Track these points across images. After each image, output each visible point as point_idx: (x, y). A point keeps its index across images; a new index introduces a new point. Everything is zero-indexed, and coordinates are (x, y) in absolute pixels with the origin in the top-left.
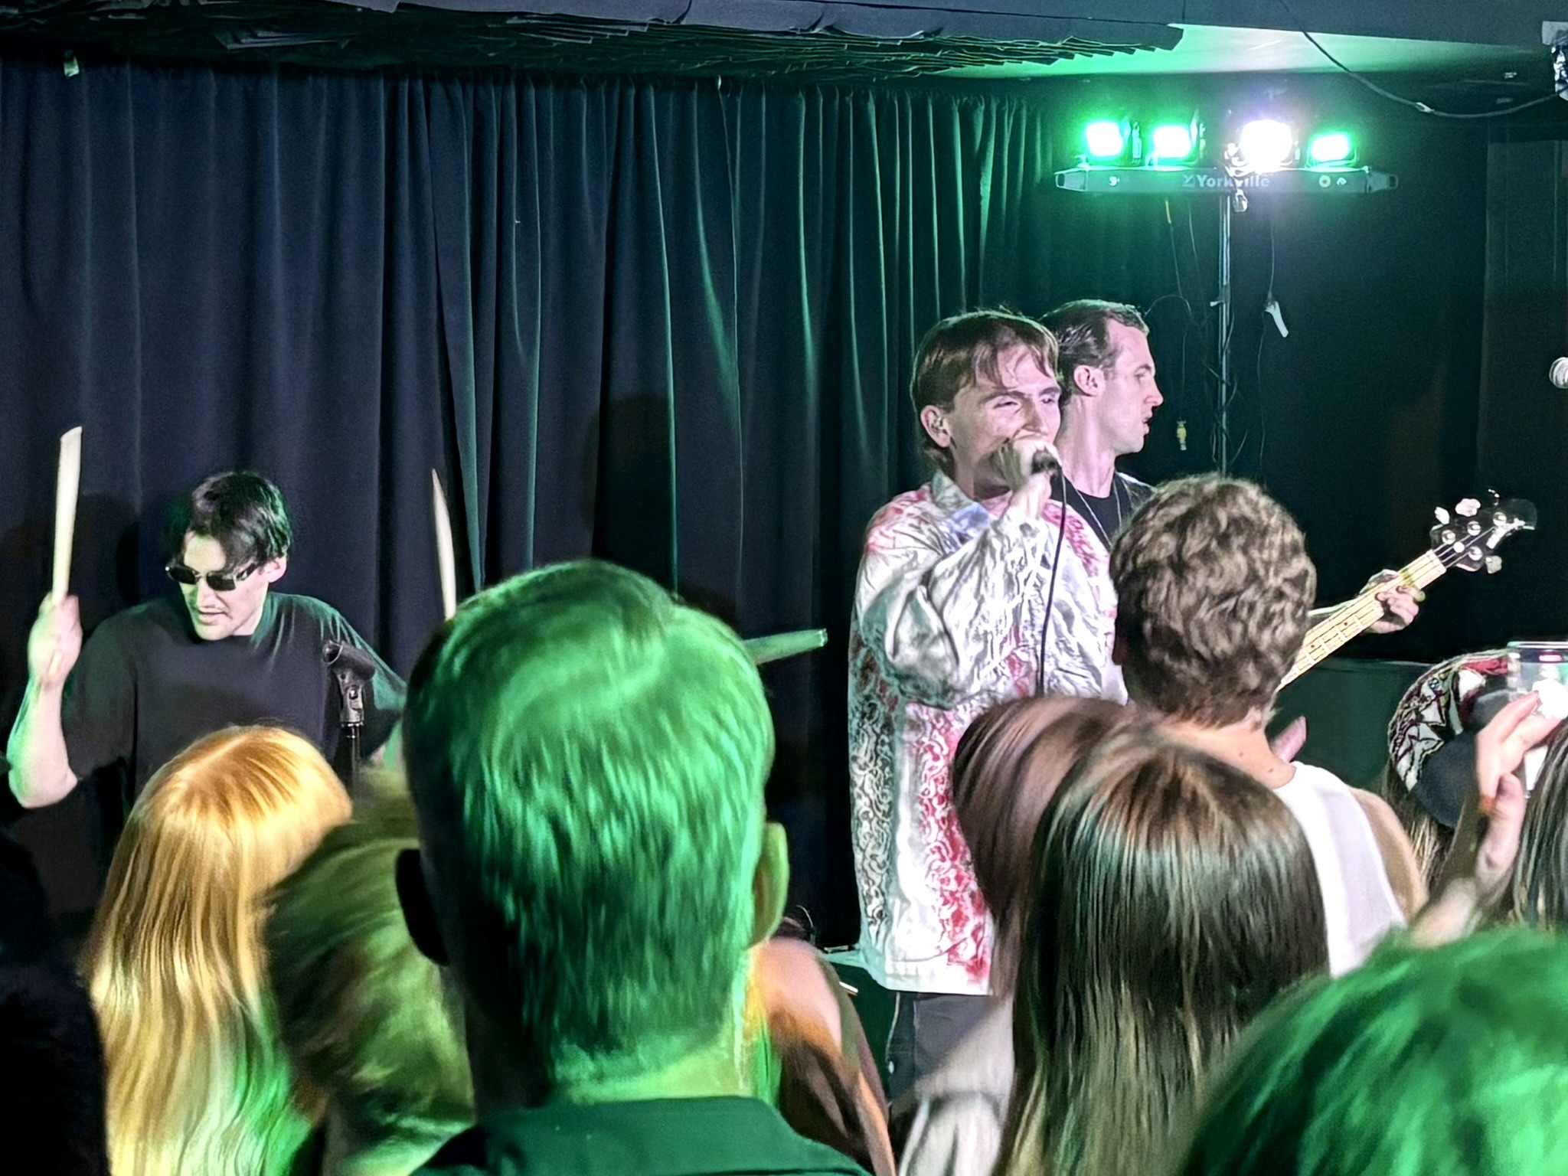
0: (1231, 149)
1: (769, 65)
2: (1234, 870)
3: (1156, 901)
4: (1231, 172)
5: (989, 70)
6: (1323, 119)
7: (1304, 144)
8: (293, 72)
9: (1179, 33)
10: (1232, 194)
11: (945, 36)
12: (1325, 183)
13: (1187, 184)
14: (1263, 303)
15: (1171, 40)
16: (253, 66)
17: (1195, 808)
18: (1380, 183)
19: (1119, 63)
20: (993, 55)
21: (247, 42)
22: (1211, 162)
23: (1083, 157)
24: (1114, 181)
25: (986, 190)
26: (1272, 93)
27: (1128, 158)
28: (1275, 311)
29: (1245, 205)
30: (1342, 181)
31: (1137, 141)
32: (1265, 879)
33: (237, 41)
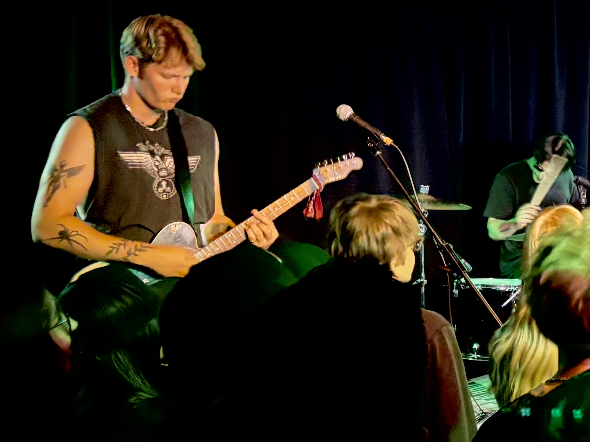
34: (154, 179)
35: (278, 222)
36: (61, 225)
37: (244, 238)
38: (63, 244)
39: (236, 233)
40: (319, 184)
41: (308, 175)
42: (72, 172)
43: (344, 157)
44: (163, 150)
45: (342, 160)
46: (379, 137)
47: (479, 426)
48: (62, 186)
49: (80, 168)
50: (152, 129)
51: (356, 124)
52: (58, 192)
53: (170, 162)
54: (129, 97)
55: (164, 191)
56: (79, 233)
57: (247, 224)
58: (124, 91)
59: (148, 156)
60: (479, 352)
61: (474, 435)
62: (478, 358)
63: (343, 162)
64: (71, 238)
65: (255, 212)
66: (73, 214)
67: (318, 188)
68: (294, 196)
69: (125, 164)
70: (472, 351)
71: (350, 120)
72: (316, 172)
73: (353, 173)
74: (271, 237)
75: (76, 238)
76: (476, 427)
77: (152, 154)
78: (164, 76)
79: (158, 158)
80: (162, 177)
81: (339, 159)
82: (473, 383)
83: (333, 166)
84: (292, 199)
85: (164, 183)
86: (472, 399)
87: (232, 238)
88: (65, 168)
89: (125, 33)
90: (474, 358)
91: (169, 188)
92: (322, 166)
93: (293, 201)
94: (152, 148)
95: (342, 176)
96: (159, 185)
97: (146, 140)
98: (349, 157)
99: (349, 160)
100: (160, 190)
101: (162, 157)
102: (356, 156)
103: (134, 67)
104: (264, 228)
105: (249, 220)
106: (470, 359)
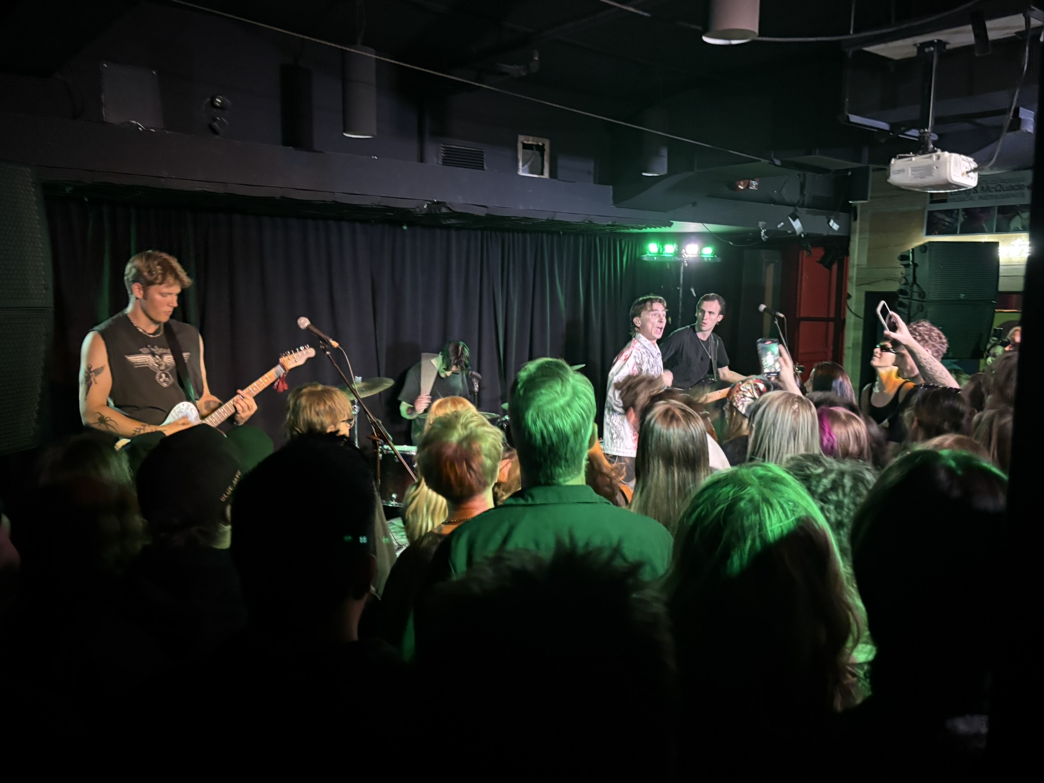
0: (684, 251)
1: (575, 229)
2: (686, 434)
3: (668, 442)
4: (683, 256)
5: (626, 231)
6: (706, 244)
7: (701, 249)
8: (458, 228)
9: (672, 224)
10: (683, 262)
11: (617, 223)
12: (706, 260)
13: (673, 259)
14: (689, 288)
15: (670, 225)
16: (449, 227)
17: (678, 420)
18: (719, 260)
19: (658, 230)
20: (628, 228)
21: (448, 222)
22: (678, 253)
23: (648, 252)
24: (655, 258)
25: (625, 260)
26: (693, 237)
27: (659, 252)
28: (693, 290)
29: (687, 265)
30: (710, 259)
31: (661, 249)
32: (693, 437)
33: (446, 222)
34: (155, 373)
35: (257, 398)
36: (99, 413)
37: (233, 411)
38: (102, 427)
39: (227, 408)
40: (285, 369)
41: (276, 363)
42: (98, 372)
43: (302, 348)
44: (161, 351)
45: (300, 350)
46: (328, 341)
47: (398, 554)
48: (93, 383)
49: (102, 368)
50: (151, 336)
51: (311, 331)
52: (92, 387)
53: (169, 359)
54: (134, 312)
55: (165, 381)
56: (112, 419)
57: (235, 400)
58: (129, 309)
59: (150, 357)
60: (397, 500)
61: (395, 561)
62: (396, 505)
63: (301, 352)
64: (106, 422)
65: (239, 391)
66: (106, 404)
67: (284, 372)
68: (267, 378)
69: (131, 364)
70: (392, 499)
71: (308, 328)
72: (281, 360)
73: (309, 360)
74: (253, 408)
75: (109, 423)
76: (396, 555)
77: (153, 354)
78: (162, 294)
79: (157, 357)
80: (161, 370)
81: (297, 349)
82: (391, 523)
83: (295, 355)
84: (266, 381)
85: (163, 375)
86: (391, 534)
87: (224, 412)
88: (92, 370)
89: (129, 266)
90: (392, 504)
91: (167, 379)
92: (286, 355)
93: (267, 382)
94: (153, 349)
95: (301, 362)
96: (161, 377)
97: (148, 345)
98: (305, 348)
99: (306, 351)
100: (162, 380)
101: (161, 356)
102: (310, 347)
103: (139, 292)
104: (247, 402)
105: (235, 398)
106: (390, 505)
